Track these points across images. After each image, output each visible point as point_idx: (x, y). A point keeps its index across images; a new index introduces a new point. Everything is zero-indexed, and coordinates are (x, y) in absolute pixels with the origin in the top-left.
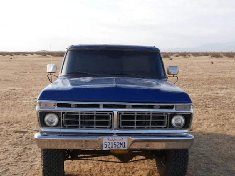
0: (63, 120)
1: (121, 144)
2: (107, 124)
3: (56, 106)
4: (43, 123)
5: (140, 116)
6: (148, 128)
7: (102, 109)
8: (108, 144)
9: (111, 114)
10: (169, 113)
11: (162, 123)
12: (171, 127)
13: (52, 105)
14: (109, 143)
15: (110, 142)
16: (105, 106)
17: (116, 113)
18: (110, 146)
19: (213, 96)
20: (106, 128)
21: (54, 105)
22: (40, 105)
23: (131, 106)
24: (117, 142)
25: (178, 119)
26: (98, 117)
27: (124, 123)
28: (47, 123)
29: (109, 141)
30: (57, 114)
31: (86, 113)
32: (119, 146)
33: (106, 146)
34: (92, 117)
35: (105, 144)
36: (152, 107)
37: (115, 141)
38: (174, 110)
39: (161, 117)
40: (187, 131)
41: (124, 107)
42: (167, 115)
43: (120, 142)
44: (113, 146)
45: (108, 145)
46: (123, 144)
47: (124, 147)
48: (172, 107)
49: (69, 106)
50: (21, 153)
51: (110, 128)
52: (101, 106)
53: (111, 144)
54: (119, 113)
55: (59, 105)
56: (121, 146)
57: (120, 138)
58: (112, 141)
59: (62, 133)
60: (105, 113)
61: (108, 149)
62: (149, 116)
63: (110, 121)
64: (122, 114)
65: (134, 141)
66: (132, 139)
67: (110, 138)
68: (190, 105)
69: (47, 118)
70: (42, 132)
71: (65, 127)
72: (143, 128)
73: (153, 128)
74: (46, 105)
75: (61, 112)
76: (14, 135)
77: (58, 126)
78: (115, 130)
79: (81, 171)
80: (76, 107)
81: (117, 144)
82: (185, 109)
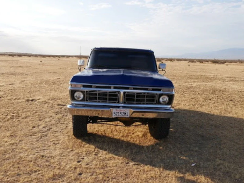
0: (87, 96)
1: (125, 114)
2: (116, 100)
3: (82, 87)
4: (73, 98)
5: (139, 95)
6: (144, 104)
7: (113, 90)
8: (116, 113)
9: (119, 93)
10: (158, 94)
11: (153, 101)
12: (159, 103)
13: (79, 86)
15: (118, 112)
16: (115, 88)
17: (122, 93)
18: (118, 114)
19: (189, 86)
20: (115, 103)
21: (81, 86)
22: (71, 86)
23: (133, 88)
24: (122, 112)
25: (164, 98)
26: (110, 95)
27: (127, 100)
28: (76, 98)
30: (83, 92)
31: (102, 92)
33: (115, 114)
34: (106, 95)
36: (147, 89)
37: (121, 112)
38: (161, 92)
39: (153, 96)
40: (170, 106)
41: (128, 88)
42: (156, 95)
43: (124, 112)
44: (120, 115)
46: (126, 114)
47: (127, 116)
48: (160, 90)
49: (91, 87)
50: (60, 118)
51: (118, 103)
52: (112, 88)
54: (124, 93)
55: (84, 86)
57: (125, 109)
59: (86, 105)
60: (115, 92)
61: (116, 116)
62: (145, 96)
63: (118, 98)
64: (127, 94)
65: (134, 112)
66: (132, 110)
67: (118, 109)
68: (173, 89)
69: (76, 94)
70: (72, 104)
71: (88, 101)
72: (140, 104)
73: (147, 104)
74: (75, 86)
75: (85, 91)
76: (57, 107)
77: (83, 100)
78: (121, 104)
79: (98, 131)
80: (95, 88)
81: (122, 114)
82: (169, 91)
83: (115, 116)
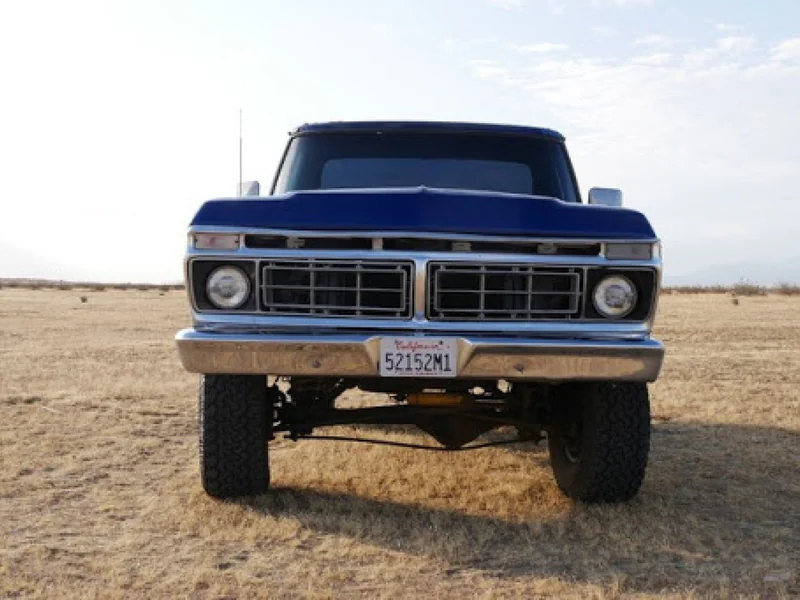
0: (263, 286)
1: (438, 360)
2: (393, 301)
3: (242, 244)
4: (202, 298)
5: (498, 277)
6: (522, 317)
7: (378, 253)
8: (396, 360)
9: (408, 269)
10: (585, 268)
11: (565, 303)
12: (592, 313)
13: (231, 241)
14: (399, 358)
15: (405, 352)
16: (389, 244)
17: (421, 269)
18: (404, 365)
20: (393, 314)
21: (238, 242)
22: (195, 240)
23: (469, 245)
24: (424, 352)
25: (618, 287)
26: (368, 279)
27: (447, 301)
28: (215, 297)
29: (401, 351)
30: (244, 267)
31: (335, 266)
32: (430, 366)
33: (389, 365)
34: (350, 279)
35: (387, 360)
36: (532, 249)
37: (418, 351)
38: (600, 260)
39: (560, 280)
40: (644, 327)
41: (447, 246)
42: (578, 275)
43: (432, 352)
44: (414, 365)
45: (395, 362)
46: (444, 359)
47: (447, 369)
48: (594, 251)
49: (280, 243)
51: (405, 314)
52: (377, 245)
53: (405, 359)
54: (432, 268)
55: (251, 241)
56: (438, 366)
57: (436, 340)
58: (410, 351)
59: (259, 327)
60: (391, 264)
61: (398, 374)
62: (524, 279)
63: (404, 290)
64: (443, 269)
65: (477, 352)
66: (469, 344)
67: (405, 340)
68: (651, 244)
69: (217, 279)
70: (198, 326)
71: (268, 309)
72: (505, 317)
73: (536, 317)
74: (213, 240)
75: (257, 261)
77: (245, 306)
78: (419, 319)
80: (301, 248)
81: (425, 360)
82: (635, 256)
83: (393, 374)
